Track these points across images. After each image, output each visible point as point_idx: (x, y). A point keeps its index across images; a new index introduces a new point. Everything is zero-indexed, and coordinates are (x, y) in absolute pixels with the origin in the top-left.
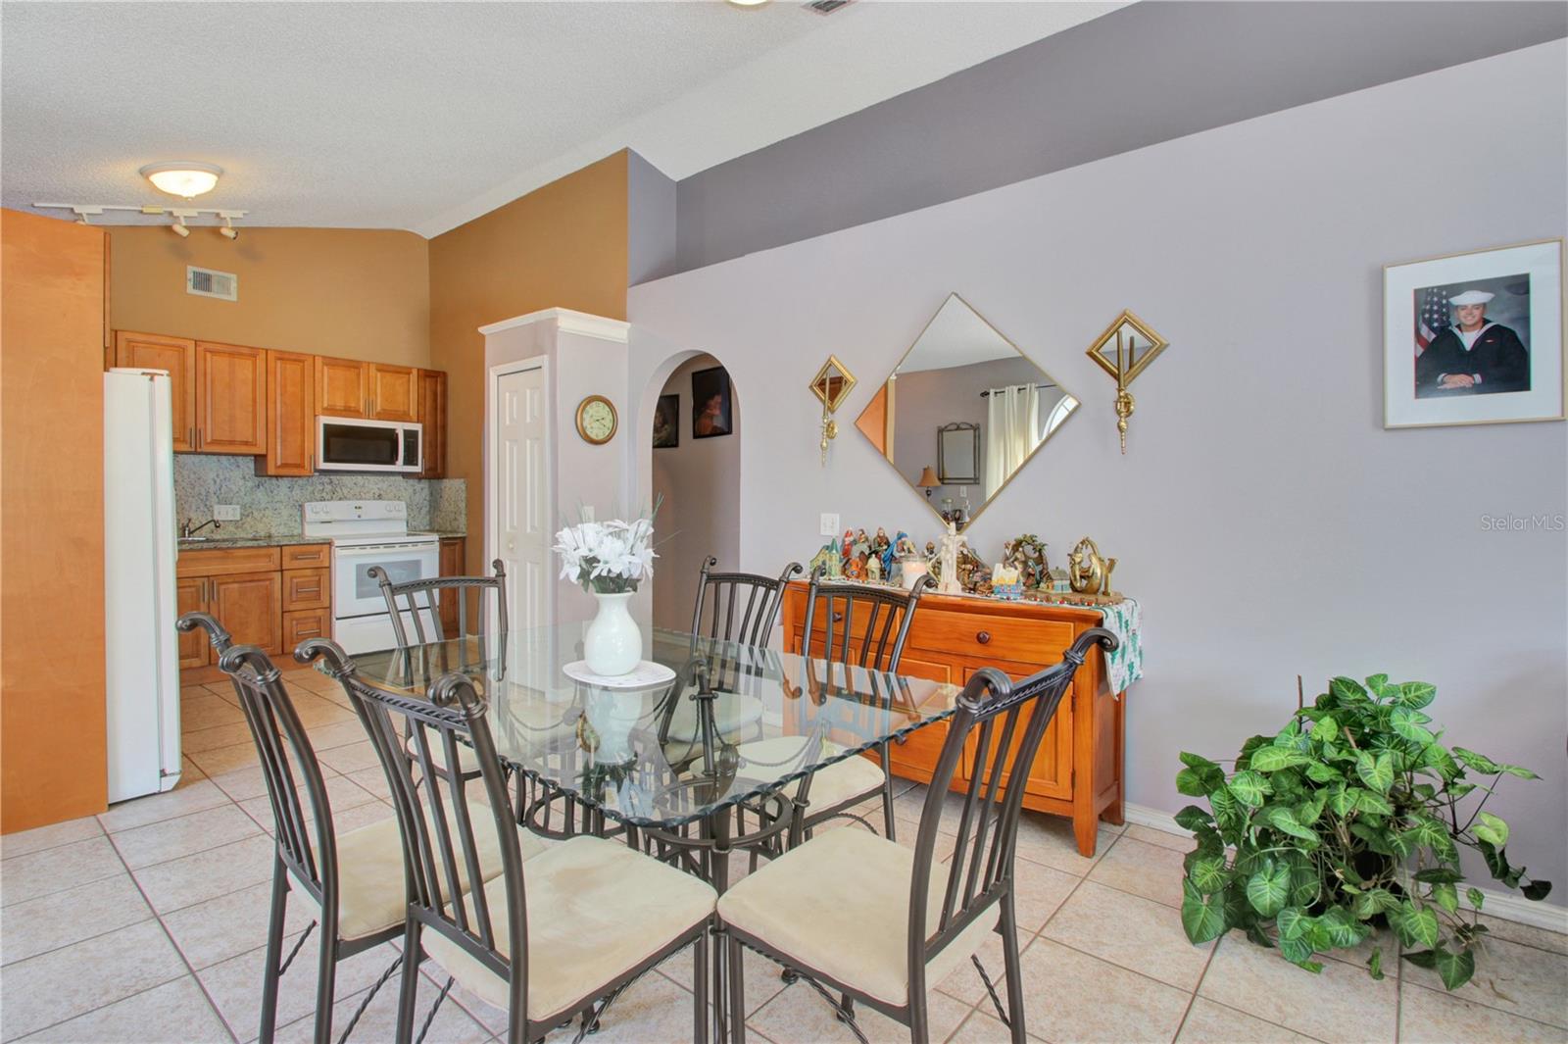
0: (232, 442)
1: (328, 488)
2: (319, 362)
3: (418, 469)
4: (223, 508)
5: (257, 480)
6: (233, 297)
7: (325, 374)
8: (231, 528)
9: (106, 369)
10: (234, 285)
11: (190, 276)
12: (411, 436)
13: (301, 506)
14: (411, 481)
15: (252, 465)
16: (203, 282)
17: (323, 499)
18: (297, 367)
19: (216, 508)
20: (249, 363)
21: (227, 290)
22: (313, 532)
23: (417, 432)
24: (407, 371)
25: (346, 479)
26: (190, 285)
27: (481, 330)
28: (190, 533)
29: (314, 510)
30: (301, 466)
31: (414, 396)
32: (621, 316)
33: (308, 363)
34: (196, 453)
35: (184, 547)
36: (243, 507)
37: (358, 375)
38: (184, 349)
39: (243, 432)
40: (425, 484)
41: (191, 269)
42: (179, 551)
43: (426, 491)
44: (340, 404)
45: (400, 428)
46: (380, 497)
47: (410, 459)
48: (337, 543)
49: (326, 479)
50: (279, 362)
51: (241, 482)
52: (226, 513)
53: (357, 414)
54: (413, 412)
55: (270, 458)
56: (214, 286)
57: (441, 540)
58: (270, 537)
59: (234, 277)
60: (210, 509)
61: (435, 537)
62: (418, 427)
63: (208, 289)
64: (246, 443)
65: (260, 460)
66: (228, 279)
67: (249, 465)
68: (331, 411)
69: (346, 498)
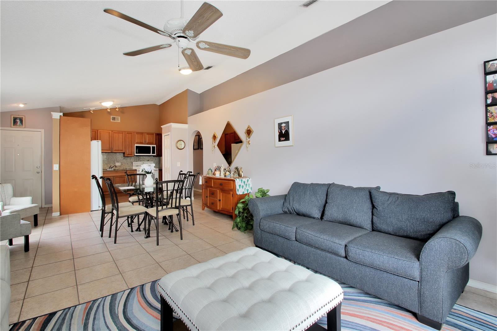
0: (118, 150)
1: (138, 159)
2: (135, 133)
3: (155, 155)
4: (117, 163)
5: (124, 157)
6: (119, 121)
7: (137, 136)
8: (119, 167)
9: (91, 141)
10: (119, 119)
11: (111, 118)
12: (153, 148)
13: (132, 163)
14: (155, 157)
15: (123, 154)
16: (114, 119)
17: (137, 161)
18: (131, 134)
19: (116, 163)
20: (122, 134)
21: (118, 120)
22: (134, 168)
23: (155, 147)
24: (153, 134)
25: (141, 157)
26: (111, 120)
27: (161, 127)
28: (111, 168)
29: (135, 164)
30: (132, 155)
31: (154, 139)
32: (186, 123)
33: (133, 134)
34: (112, 152)
35: (104, 171)
36: (121, 163)
37: (143, 135)
38: (110, 133)
39: (121, 148)
40: (158, 158)
41: (111, 117)
42: (103, 172)
43: (158, 159)
44: (139, 141)
45: (151, 146)
46: (148, 161)
47: (153, 153)
48: (137, 170)
49: (137, 157)
50: (127, 134)
51: (121, 158)
52: (118, 164)
53: (142, 143)
54: (154, 143)
55: (126, 153)
56: (116, 119)
57: (159, 170)
58: (126, 169)
59: (120, 117)
60: (115, 163)
61: (158, 169)
62: (155, 146)
63: (115, 120)
64: (121, 150)
65: (124, 153)
66: (119, 118)
67: (122, 155)
68: (137, 143)
69: (141, 161)
